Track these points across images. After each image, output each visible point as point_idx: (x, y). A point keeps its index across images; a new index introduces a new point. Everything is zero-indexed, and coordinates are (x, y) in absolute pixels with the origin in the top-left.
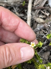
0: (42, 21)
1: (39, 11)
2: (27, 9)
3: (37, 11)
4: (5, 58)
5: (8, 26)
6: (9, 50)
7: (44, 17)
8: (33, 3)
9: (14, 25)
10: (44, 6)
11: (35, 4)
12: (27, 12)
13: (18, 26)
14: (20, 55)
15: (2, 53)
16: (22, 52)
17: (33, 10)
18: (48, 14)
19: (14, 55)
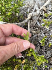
0: (35, 32)
1: (33, 28)
2: (27, 27)
3: (32, 28)
4: (15, 47)
5: (17, 32)
6: (17, 44)
7: (36, 30)
8: (30, 24)
9: (20, 31)
10: (35, 25)
11: (31, 24)
12: (27, 28)
13: (22, 31)
14: (23, 46)
15: (13, 46)
16: (24, 44)
17: (30, 27)
18: (37, 29)
19: (20, 46)
